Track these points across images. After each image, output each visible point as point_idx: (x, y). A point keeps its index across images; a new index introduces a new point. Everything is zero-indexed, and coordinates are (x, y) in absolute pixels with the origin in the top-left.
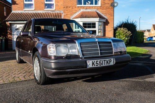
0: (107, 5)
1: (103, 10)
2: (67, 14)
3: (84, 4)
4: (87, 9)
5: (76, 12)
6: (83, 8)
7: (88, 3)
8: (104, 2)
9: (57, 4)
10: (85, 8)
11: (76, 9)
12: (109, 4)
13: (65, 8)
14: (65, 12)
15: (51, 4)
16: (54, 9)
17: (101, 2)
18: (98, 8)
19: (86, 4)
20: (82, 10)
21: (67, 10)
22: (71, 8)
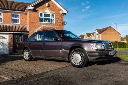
0: (60, 23)
1: (57, 26)
2: (32, 28)
3: (44, 22)
4: (46, 25)
5: (38, 27)
6: (44, 24)
7: (47, 21)
8: (58, 21)
9: (22, 20)
10: (45, 24)
11: (39, 25)
12: (60, 22)
13: (30, 23)
14: (31, 26)
15: (17, 19)
16: (19, 23)
17: (55, 21)
18: (53, 25)
19: (45, 22)
20: (43, 26)
21: (32, 25)
22: (35, 24)
